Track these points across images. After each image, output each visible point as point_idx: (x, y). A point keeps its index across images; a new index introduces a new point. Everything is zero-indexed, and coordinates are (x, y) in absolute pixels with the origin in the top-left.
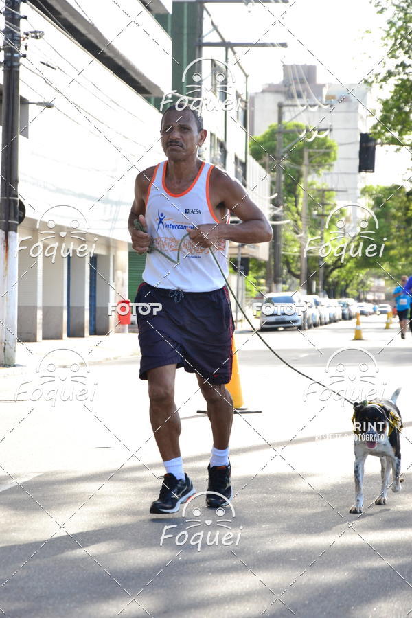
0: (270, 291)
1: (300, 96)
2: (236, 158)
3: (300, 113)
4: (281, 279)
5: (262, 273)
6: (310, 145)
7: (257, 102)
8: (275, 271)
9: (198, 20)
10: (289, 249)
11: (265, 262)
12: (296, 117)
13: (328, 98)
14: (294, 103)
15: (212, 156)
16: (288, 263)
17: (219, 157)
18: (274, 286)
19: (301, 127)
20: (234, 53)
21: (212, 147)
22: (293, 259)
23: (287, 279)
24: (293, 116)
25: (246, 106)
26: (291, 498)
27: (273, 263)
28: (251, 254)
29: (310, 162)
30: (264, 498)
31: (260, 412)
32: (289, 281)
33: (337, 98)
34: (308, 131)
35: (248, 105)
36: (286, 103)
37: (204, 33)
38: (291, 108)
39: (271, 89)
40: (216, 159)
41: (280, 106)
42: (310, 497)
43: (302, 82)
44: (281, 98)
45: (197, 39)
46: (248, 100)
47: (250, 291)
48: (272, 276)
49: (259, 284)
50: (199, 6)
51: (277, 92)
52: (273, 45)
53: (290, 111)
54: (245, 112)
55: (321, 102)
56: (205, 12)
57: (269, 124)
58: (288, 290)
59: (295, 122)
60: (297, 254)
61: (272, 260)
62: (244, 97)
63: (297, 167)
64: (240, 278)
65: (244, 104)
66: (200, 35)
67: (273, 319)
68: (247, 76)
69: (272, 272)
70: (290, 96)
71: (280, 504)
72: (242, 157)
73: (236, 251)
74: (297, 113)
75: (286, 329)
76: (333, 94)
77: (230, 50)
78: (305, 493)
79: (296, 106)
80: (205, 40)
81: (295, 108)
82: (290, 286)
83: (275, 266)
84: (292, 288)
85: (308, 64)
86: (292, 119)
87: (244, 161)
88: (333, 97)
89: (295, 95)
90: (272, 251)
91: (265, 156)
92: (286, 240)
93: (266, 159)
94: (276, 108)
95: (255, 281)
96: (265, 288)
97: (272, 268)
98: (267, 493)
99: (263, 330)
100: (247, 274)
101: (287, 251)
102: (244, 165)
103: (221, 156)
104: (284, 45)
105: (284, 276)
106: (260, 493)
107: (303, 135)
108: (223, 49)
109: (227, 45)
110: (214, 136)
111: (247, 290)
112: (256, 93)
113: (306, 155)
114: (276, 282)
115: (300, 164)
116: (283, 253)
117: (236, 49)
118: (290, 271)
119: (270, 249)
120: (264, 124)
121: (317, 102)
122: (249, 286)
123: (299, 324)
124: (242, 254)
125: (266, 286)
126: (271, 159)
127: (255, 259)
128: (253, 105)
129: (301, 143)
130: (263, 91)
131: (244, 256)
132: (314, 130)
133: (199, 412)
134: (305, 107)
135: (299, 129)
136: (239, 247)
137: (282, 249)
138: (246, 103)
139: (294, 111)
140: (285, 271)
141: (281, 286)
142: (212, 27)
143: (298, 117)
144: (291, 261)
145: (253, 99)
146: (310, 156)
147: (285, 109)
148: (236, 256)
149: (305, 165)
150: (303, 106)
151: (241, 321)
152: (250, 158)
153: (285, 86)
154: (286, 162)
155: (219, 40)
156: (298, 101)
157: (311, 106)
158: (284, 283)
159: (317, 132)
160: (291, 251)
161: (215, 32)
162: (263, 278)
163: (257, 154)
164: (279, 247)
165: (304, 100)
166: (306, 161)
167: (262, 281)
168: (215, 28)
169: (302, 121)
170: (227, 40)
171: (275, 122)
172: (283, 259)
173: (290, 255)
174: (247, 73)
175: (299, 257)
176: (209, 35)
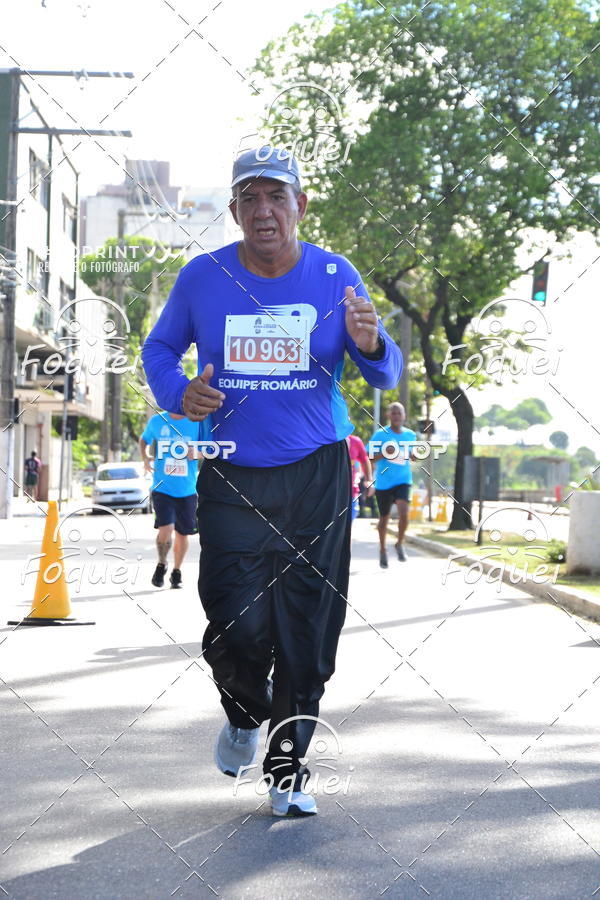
0: (106, 461)
1: (147, 202)
2: (62, 283)
3: (147, 225)
4: (120, 445)
5: (95, 436)
6: (160, 267)
7: (90, 207)
8: (112, 434)
9: (13, 98)
10: (132, 405)
11: (99, 422)
12: (141, 229)
13: (184, 204)
14: (139, 211)
15: (30, 279)
16: (129, 424)
17: (38, 281)
18: (110, 454)
19: (149, 242)
20: (61, 142)
21: (30, 268)
22: (136, 419)
23: (128, 445)
24: (139, 228)
25: (75, 214)
26: (135, 739)
27: (109, 424)
28: (79, 410)
29: (161, 290)
30: (100, 740)
31: (93, 624)
32: (131, 448)
33: (197, 205)
34: (158, 248)
35: (79, 212)
36: (129, 210)
37: (20, 117)
38: (136, 218)
39: (110, 192)
40: (35, 284)
41: (122, 215)
42: (160, 738)
43: (151, 182)
44: (122, 204)
45: (11, 124)
46: (79, 206)
47: (79, 461)
48: (109, 441)
49: (90, 452)
50: (13, 80)
51: (116, 195)
52: (113, 133)
53: (134, 221)
54: (75, 222)
55: (176, 210)
56: (21, 88)
57: (106, 239)
58: (130, 459)
59: (141, 236)
60: (142, 412)
61: (109, 419)
62: (73, 202)
63: (143, 296)
64: (66, 443)
65: (73, 210)
66: (15, 118)
67: (109, 498)
68: (77, 175)
69: (109, 436)
70: (134, 201)
71: (120, 747)
72: (69, 282)
73: (60, 407)
74: (143, 225)
75: (126, 511)
76: (190, 199)
77: (54, 138)
78: (154, 732)
79: (142, 214)
80: (22, 125)
81: (141, 218)
82: (132, 454)
83: (113, 427)
84: (134, 458)
85: (159, 160)
86: (137, 232)
87: (72, 287)
88: (192, 204)
89: (142, 201)
90: (110, 407)
91: (101, 280)
92: (128, 393)
93: (102, 284)
94: (115, 218)
95: (85, 447)
96: (99, 457)
97: (109, 430)
98: (103, 733)
99: (96, 513)
100: (74, 438)
101: (129, 408)
102: (72, 293)
103: (42, 280)
104: (127, 134)
105: (124, 441)
106: (94, 733)
107: (150, 254)
108: (45, 137)
109: (51, 132)
110: (33, 253)
111: (74, 459)
112: (89, 197)
113: (155, 281)
114: (114, 449)
115: (147, 292)
116: (123, 410)
117: (62, 137)
118: (133, 436)
119: (106, 404)
120: (100, 239)
121: (171, 210)
122: (77, 455)
123: (144, 505)
124: (68, 411)
125: (101, 454)
126: (107, 285)
127: (86, 418)
128: (84, 212)
129: (149, 264)
130: (99, 195)
131: (71, 414)
132: (166, 248)
133: (10, 623)
134: (154, 217)
135: (145, 245)
136: (64, 402)
137: (122, 405)
138: (76, 209)
139: (140, 222)
140: (126, 434)
141: (120, 454)
142: (31, 108)
143: (145, 230)
144: (134, 421)
145: (84, 205)
146: (160, 282)
147: (128, 219)
148: (60, 414)
149: (154, 293)
150: (151, 215)
151: (66, 500)
152: (80, 283)
153: (129, 188)
154: (128, 289)
155: (40, 125)
156: (145, 209)
157: (162, 215)
158: (124, 450)
159: (170, 249)
160: (134, 408)
161: (35, 114)
162: (96, 443)
163: (90, 278)
164: (118, 402)
165: (154, 208)
166: (155, 288)
167: (95, 447)
168: (35, 109)
169: (151, 236)
170: (51, 126)
171: (114, 236)
172: (122, 418)
173: (132, 414)
174: (77, 171)
175: (145, 415)
176: (26, 118)
